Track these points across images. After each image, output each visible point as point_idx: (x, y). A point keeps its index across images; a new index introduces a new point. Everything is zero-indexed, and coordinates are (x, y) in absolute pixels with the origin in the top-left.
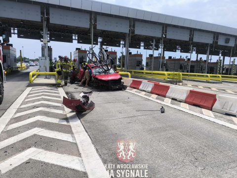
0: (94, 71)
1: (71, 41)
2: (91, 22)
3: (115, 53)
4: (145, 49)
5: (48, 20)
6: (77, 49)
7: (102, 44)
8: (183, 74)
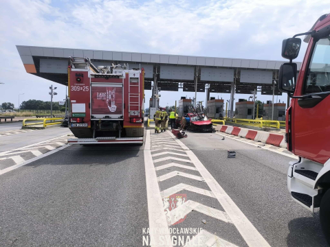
0: (192, 119)
1: (176, 89)
2: (195, 74)
3: (222, 101)
4: (262, 94)
5: (158, 76)
6: (182, 98)
7: (210, 91)
8: (281, 123)
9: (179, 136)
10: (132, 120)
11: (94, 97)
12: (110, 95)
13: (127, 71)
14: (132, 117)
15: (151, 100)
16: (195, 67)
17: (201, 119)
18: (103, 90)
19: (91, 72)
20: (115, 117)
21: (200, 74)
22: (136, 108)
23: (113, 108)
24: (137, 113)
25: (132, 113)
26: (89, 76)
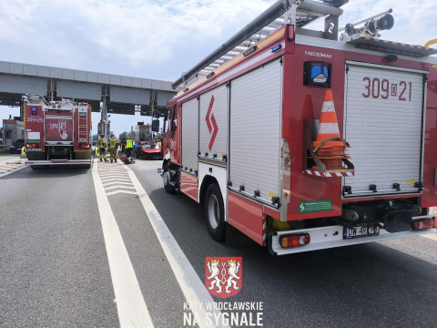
1: (132, 112)
2: (151, 98)
5: (108, 98)
6: (139, 124)
9: (127, 162)
10: (81, 146)
11: (48, 127)
12: (61, 126)
13: (76, 107)
14: (81, 144)
15: (99, 125)
16: (151, 91)
17: (153, 147)
18: (56, 121)
19: (44, 107)
20: (67, 143)
21: (156, 99)
22: (85, 137)
23: (65, 136)
24: (85, 140)
25: (80, 140)
26: (43, 109)
